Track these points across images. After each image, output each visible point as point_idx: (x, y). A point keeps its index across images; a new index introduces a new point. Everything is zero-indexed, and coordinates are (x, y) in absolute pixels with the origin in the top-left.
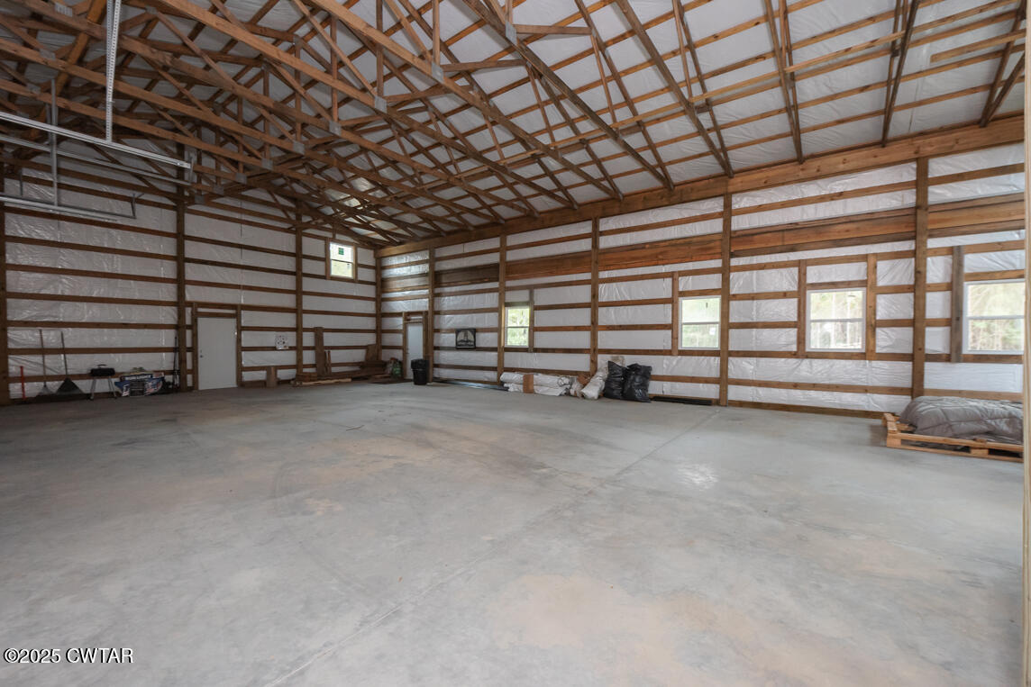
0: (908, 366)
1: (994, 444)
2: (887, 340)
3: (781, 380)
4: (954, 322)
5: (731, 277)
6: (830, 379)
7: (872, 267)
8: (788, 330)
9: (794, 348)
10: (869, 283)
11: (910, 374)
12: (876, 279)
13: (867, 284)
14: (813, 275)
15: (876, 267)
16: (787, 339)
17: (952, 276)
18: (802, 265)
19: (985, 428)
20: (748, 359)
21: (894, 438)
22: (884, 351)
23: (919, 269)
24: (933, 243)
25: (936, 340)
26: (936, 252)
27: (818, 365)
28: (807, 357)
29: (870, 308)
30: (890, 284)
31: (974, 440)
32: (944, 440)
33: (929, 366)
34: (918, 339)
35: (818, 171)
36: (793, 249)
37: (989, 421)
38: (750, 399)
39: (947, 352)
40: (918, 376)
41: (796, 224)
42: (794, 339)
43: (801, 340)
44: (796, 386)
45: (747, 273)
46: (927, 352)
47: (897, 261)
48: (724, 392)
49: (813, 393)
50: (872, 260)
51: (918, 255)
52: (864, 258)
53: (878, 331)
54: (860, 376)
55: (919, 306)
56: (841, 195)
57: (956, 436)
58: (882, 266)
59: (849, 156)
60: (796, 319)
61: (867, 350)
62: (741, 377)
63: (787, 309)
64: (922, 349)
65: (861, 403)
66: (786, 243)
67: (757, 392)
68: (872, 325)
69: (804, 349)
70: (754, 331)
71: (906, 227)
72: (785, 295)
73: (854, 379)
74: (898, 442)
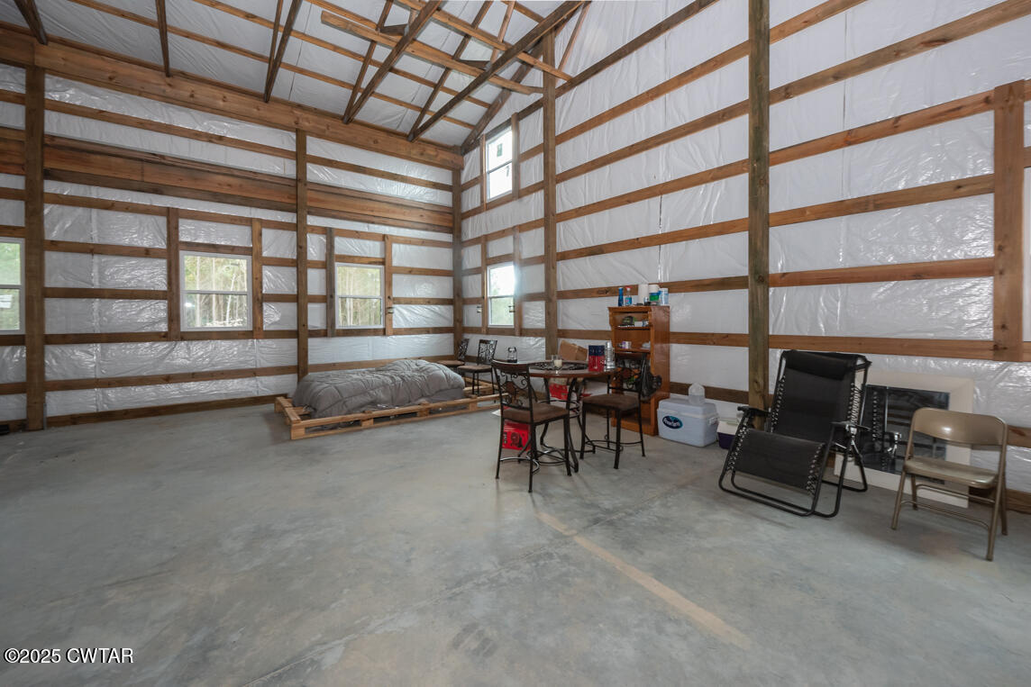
0: (294, 342)
1: (376, 413)
2: (274, 316)
3: (145, 374)
4: (328, 299)
5: (46, 211)
6: (213, 365)
7: (257, 234)
8: (154, 302)
9: (163, 327)
10: (254, 253)
11: (296, 351)
12: (261, 248)
13: (252, 252)
14: (188, 232)
15: (261, 234)
16: (151, 315)
17: (326, 255)
18: (172, 216)
19: (369, 399)
20: (85, 347)
21: (299, 427)
22: (272, 328)
23: (301, 244)
24: (312, 220)
25: (316, 316)
26: (315, 230)
27: (198, 349)
28: (182, 339)
29: (256, 280)
30: (274, 256)
31: (364, 412)
32: (342, 418)
33: (312, 342)
34: (302, 315)
35: (192, 96)
36: (157, 190)
37: (371, 392)
38: (92, 409)
39: (324, 328)
40: (302, 352)
41: (162, 157)
42: (164, 315)
43: (174, 316)
44: (168, 379)
45: (80, 211)
46: (309, 328)
47: (280, 231)
48: (36, 405)
49: (192, 386)
50: (257, 226)
51: (300, 229)
52: (248, 222)
53: (265, 306)
54: (248, 358)
55: (302, 281)
56: (220, 139)
57: (349, 413)
58: (268, 234)
59: (229, 95)
60: (164, 288)
61: (254, 327)
62: (71, 376)
63: (151, 275)
64: (305, 325)
65: (251, 389)
66: (146, 180)
67: (105, 396)
68: (259, 299)
69: (179, 328)
70: (96, 303)
71: (289, 198)
72: (147, 253)
73: (241, 362)
74: (302, 432)
